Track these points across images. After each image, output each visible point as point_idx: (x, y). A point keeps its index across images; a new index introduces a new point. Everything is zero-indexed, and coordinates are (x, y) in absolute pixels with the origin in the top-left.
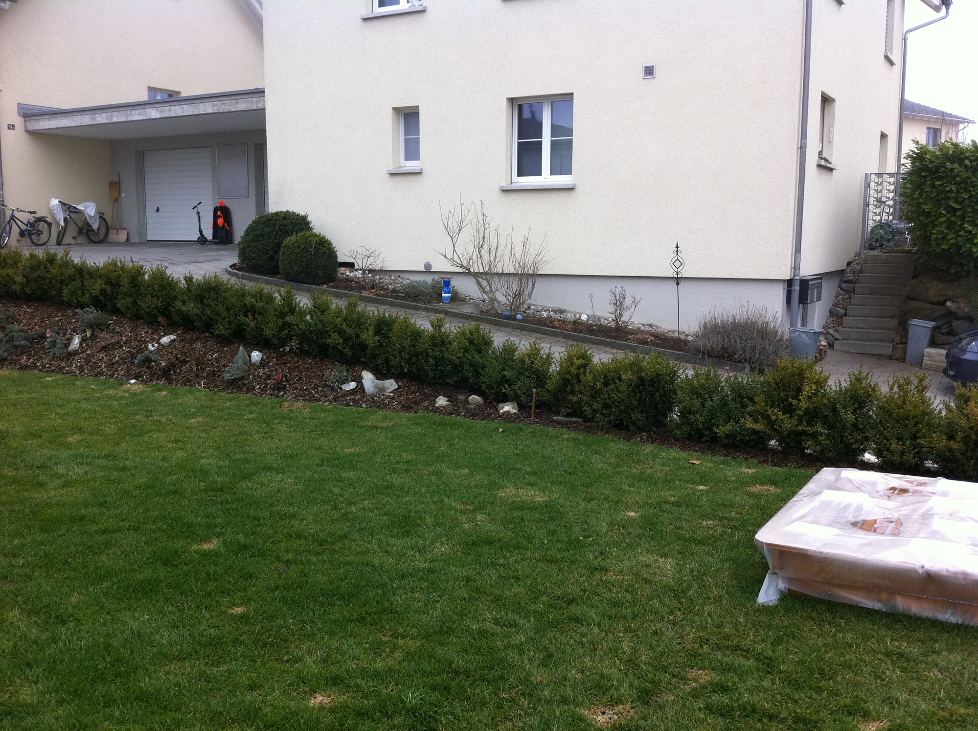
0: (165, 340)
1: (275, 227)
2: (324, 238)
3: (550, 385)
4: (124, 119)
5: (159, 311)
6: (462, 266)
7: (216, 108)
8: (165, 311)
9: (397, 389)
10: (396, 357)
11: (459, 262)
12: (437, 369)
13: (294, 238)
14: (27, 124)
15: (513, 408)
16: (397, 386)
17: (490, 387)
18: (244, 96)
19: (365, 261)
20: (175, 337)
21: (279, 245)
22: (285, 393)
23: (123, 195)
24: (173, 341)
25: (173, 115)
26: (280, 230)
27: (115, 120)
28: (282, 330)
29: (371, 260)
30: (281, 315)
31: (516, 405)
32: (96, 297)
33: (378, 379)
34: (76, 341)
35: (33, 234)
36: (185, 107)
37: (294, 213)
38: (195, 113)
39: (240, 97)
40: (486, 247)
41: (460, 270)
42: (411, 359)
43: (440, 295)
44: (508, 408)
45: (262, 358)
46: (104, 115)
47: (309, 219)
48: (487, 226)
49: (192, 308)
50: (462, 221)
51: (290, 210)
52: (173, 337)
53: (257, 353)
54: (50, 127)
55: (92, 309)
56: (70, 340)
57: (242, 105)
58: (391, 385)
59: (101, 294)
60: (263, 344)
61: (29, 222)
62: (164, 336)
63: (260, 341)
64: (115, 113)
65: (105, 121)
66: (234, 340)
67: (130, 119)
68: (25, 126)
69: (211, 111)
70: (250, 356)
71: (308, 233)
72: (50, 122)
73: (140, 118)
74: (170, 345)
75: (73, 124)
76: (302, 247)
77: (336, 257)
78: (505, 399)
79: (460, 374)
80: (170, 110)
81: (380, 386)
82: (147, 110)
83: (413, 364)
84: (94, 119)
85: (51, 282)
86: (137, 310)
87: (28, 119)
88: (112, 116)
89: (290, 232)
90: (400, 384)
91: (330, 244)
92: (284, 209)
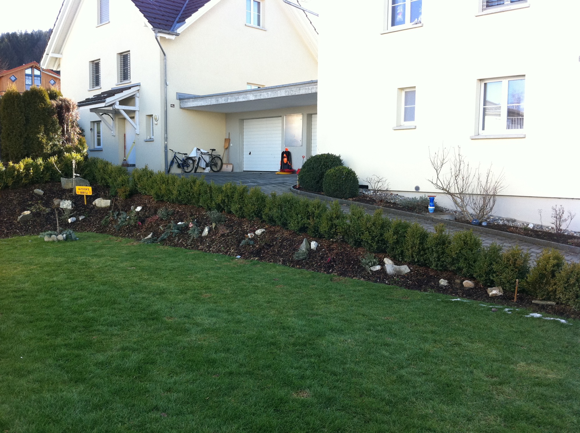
0: (259, 232)
1: (321, 163)
2: (351, 170)
3: (530, 277)
4: (234, 101)
5: (255, 214)
6: (443, 189)
7: (287, 93)
8: (258, 214)
9: (410, 272)
10: (409, 251)
11: (441, 186)
12: (439, 260)
13: (332, 170)
14: (181, 104)
15: (499, 291)
16: (409, 271)
17: (480, 276)
18: (304, 85)
19: (376, 184)
20: (264, 230)
21: (322, 174)
22: (333, 270)
23: (231, 145)
24: (263, 232)
25: (262, 97)
26: (324, 165)
27: (229, 101)
28: (331, 229)
29: (380, 184)
30: (331, 219)
31: (501, 289)
32: (219, 204)
33: (396, 264)
34: (206, 230)
35: (185, 166)
36: (269, 93)
37: (332, 155)
38: (275, 96)
39: (301, 86)
40: (461, 176)
41: (442, 191)
42: (420, 251)
43: (427, 207)
44: (494, 292)
45: (318, 246)
46: (223, 98)
47: (341, 158)
48: (462, 163)
49: (275, 213)
50: (444, 160)
51: (330, 153)
52: (263, 230)
53: (315, 242)
54: (193, 106)
55: (215, 211)
56: (203, 230)
57: (303, 91)
58: (405, 269)
59: (222, 202)
60: (318, 237)
61: (183, 160)
62: (257, 229)
63: (316, 235)
64: (229, 97)
65: (223, 102)
66: (300, 234)
67: (238, 101)
68: (180, 106)
69: (284, 95)
70: (310, 244)
71: (341, 167)
72: (193, 103)
73: (244, 100)
74: (261, 235)
75: (206, 104)
76: (337, 176)
77: (358, 182)
78: (492, 284)
79: (457, 265)
80: (261, 95)
81: (398, 270)
82: (248, 95)
83: (422, 255)
84: (217, 101)
85: (193, 194)
86: (242, 213)
87: (182, 101)
88: (228, 99)
89: (330, 166)
90: (412, 268)
91: (354, 174)
92: (326, 153)
